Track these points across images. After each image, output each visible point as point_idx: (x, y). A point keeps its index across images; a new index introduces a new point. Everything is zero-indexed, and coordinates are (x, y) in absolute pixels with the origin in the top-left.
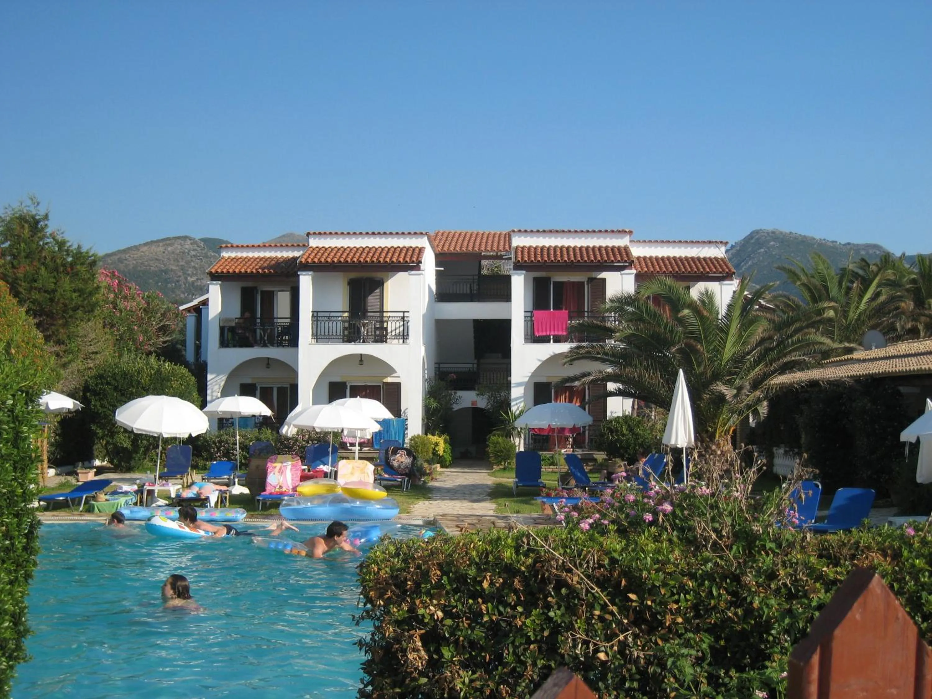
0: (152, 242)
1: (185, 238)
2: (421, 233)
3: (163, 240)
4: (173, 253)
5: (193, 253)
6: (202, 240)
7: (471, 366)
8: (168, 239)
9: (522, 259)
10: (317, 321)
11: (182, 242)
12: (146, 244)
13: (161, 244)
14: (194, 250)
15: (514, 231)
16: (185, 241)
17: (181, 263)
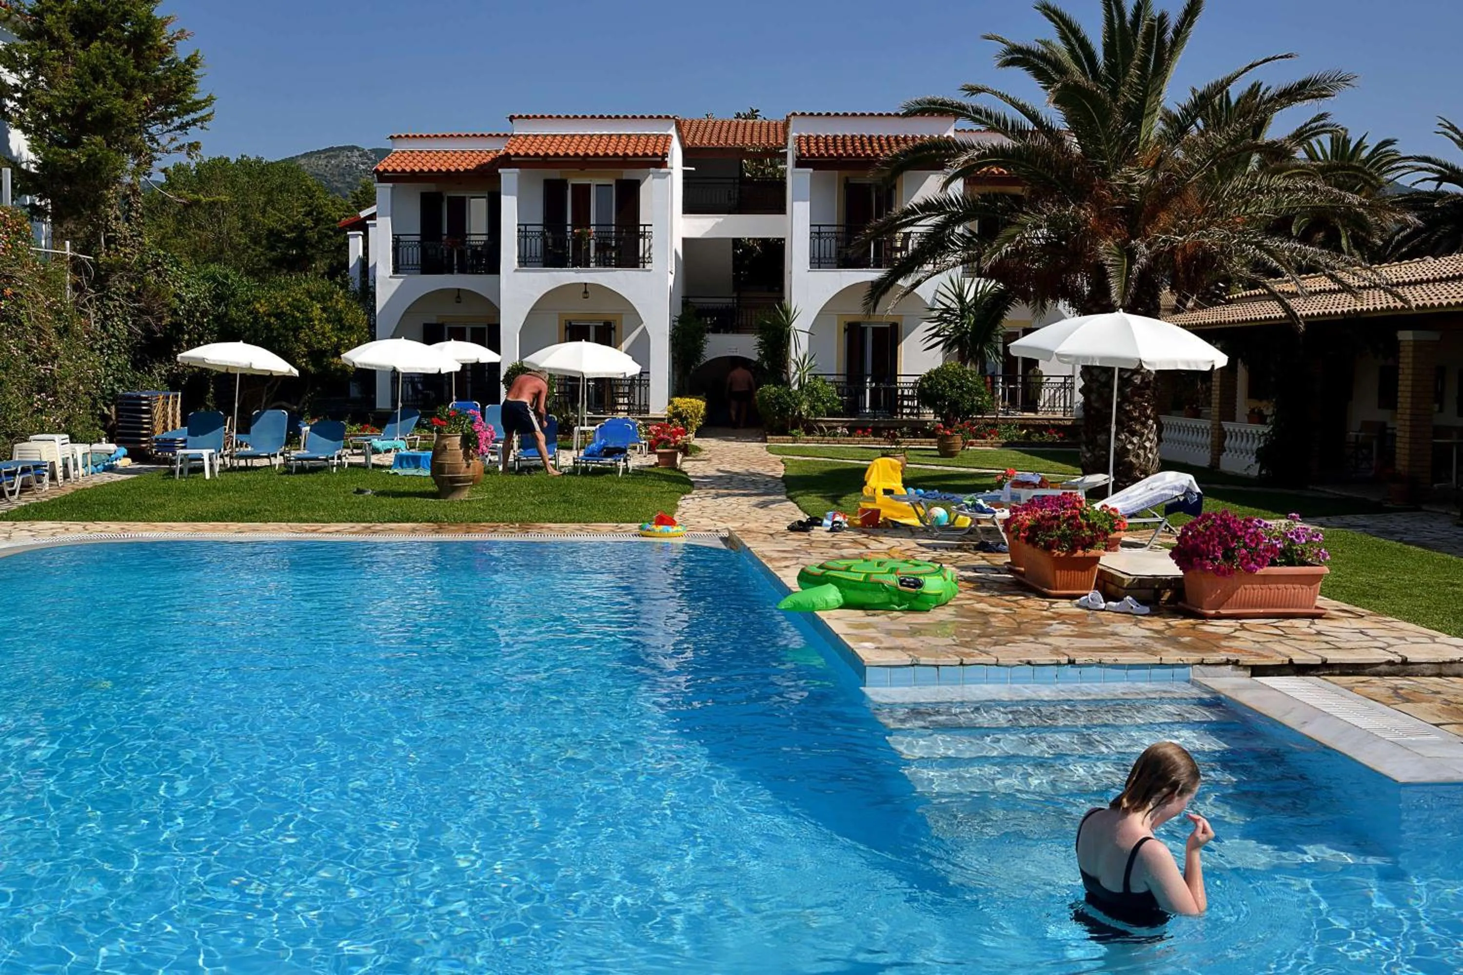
0: (312, 153)
1: (352, 148)
2: (667, 117)
3: (326, 151)
4: (338, 166)
5: (362, 167)
6: (373, 151)
7: (731, 300)
8: (332, 149)
9: (809, 151)
10: (526, 237)
11: (349, 154)
12: (305, 155)
13: (323, 156)
14: (363, 164)
15: (794, 114)
16: (352, 151)
17: (349, 180)
